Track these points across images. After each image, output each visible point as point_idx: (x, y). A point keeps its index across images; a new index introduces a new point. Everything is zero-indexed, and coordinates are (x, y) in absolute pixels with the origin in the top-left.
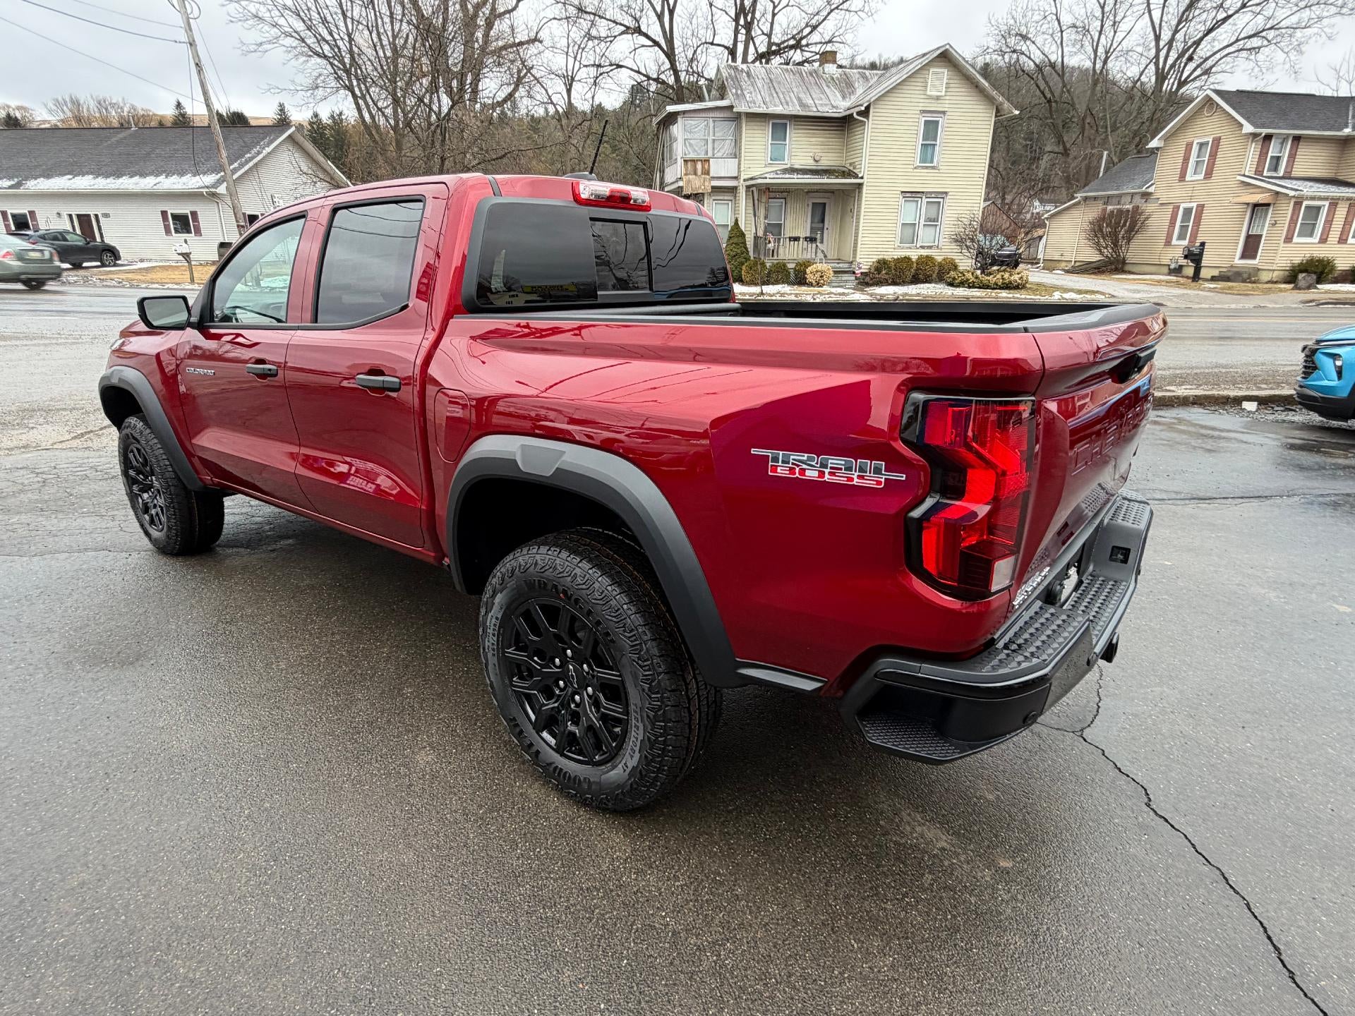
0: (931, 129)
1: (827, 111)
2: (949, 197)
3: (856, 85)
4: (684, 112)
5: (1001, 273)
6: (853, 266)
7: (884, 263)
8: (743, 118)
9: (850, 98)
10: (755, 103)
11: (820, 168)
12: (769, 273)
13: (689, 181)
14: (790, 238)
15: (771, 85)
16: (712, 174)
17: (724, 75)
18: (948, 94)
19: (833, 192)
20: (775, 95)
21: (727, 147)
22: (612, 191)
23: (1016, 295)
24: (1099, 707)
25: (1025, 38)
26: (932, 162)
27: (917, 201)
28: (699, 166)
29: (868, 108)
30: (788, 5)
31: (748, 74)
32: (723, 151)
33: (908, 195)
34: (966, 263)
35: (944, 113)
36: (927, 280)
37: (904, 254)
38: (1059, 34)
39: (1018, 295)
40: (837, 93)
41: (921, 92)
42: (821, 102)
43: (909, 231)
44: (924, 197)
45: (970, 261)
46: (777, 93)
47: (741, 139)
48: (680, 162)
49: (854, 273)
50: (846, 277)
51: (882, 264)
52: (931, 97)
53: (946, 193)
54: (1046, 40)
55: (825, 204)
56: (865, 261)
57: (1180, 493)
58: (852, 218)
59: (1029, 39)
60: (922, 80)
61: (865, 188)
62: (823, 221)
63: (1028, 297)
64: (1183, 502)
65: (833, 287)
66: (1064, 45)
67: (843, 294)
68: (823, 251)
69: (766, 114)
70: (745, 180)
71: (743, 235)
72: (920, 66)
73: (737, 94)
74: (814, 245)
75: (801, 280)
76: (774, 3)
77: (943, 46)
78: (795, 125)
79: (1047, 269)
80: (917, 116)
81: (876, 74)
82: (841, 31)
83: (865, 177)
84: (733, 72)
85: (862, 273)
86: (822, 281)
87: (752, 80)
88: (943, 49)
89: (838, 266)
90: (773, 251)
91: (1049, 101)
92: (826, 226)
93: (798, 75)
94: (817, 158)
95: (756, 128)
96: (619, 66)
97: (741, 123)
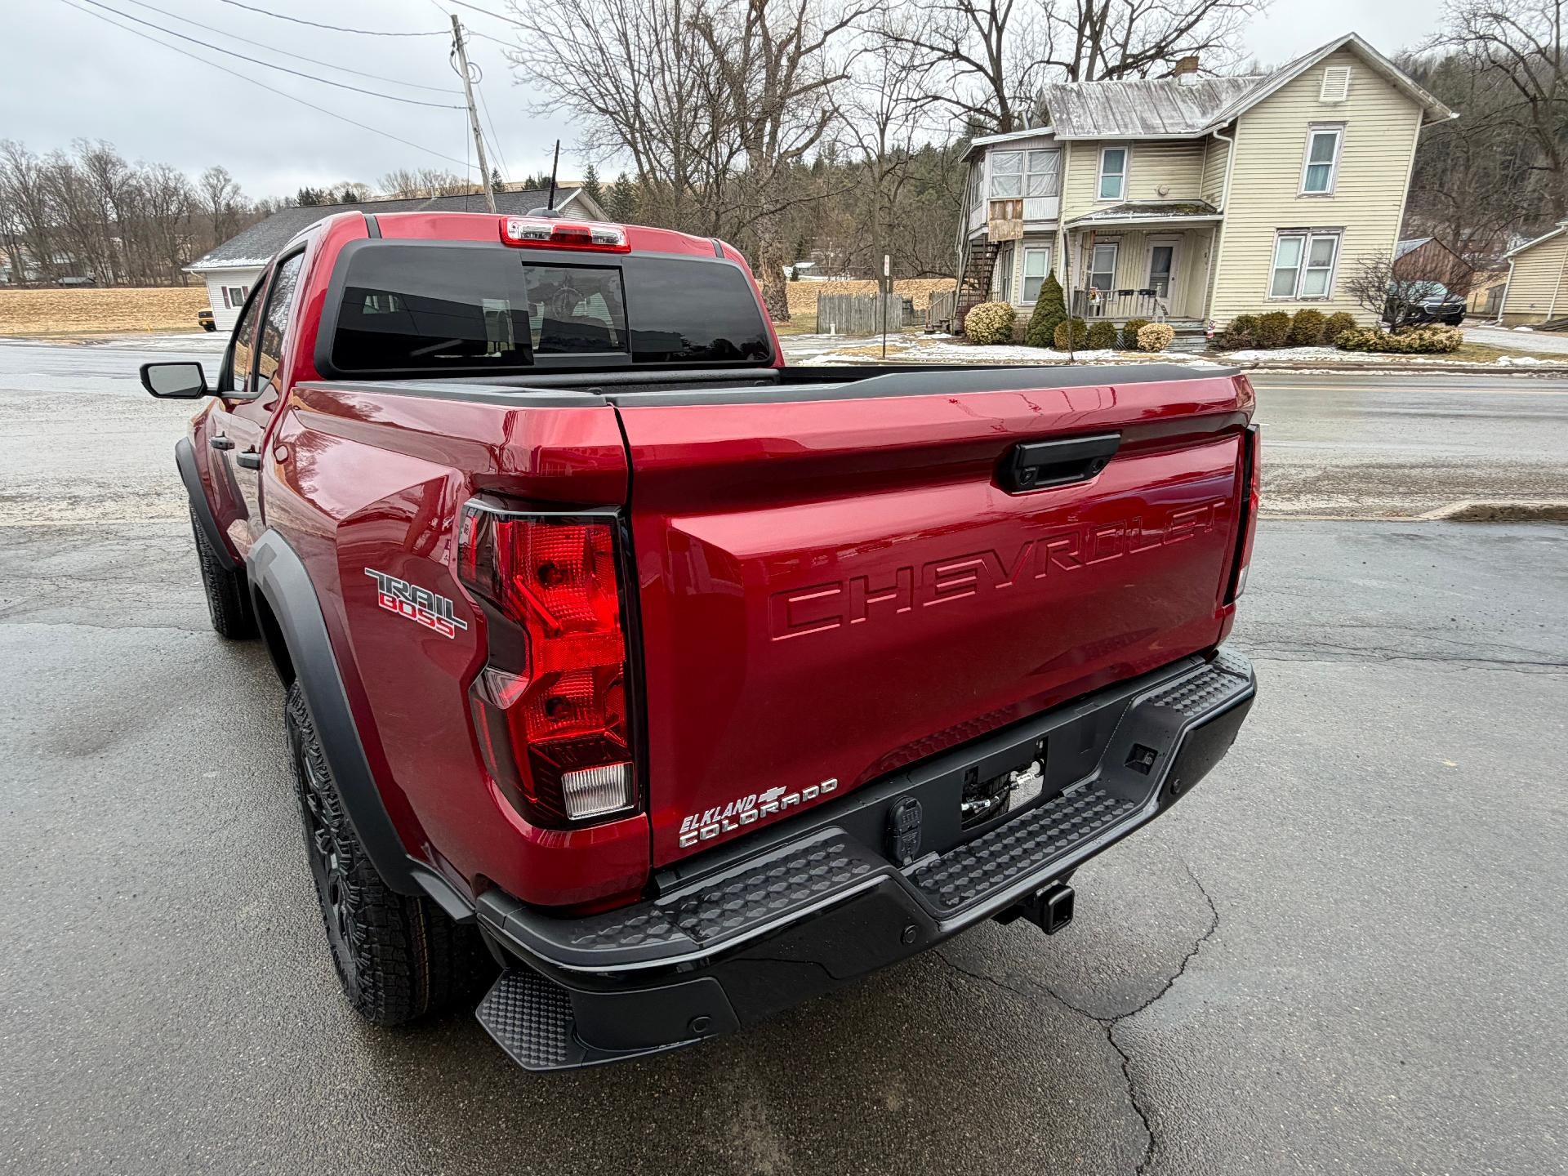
0: (1324, 146)
1: (1178, 131)
2: (1346, 233)
3: (1223, 96)
4: (994, 145)
5: (1418, 332)
6: (1205, 325)
7: (1247, 321)
8: (1068, 146)
9: (1213, 114)
10: (1083, 128)
11: (1166, 203)
12: (1089, 334)
13: (996, 227)
14: (1120, 292)
15: (1107, 105)
16: (1025, 217)
17: (1047, 96)
18: (1351, 98)
19: (1183, 233)
20: (1111, 117)
21: (1047, 182)
22: (557, 228)
23: (1438, 361)
24: (1171, 984)
25: (1498, 18)
26: (1323, 188)
27: (1300, 240)
28: (1009, 208)
29: (1233, 125)
30: (1150, 7)
31: (1079, 94)
32: (1039, 189)
33: (1286, 232)
34: (1367, 318)
35: (1344, 123)
36: (1309, 342)
37: (1277, 308)
38: (1555, 8)
39: (1443, 361)
40: (1195, 107)
41: (1312, 99)
42: (1171, 121)
43: (1288, 277)
44: (1309, 234)
45: (1376, 316)
46: (1113, 114)
47: (1063, 173)
48: (986, 205)
49: (1205, 333)
50: (1193, 339)
51: (1244, 323)
52: (1325, 105)
53: (1343, 228)
54: (1533, 18)
55: (1171, 248)
56: (1220, 319)
57: (1545, 654)
58: (1207, 264)
59: (1507, 19)
60: (1314, 83)
61: (1224, 226)
62: (1168, 270)
63: (1457, 363)
64: (1542, 669)
65: (1175, 352)
66: (1561, 22)
67: (1184, 361)
68: (1163, 307)
69: (1098, 140)
70: (1066, 223)
71: (1060, 290)
72: (1310, 65)
73: (1061, 119)
74: (1152, 300)
75: (1131, 344)
76: (1132, 6)
77: (1345, 37)
78: (1135, 152)
79: (1508, 326)
80: (1305, 130)
81: (1253, 81)
82: (1220, 32)
83: (1226, 212)
84: (1059, 93)
85: (1215, 334)
86: (1158, 345)
87: (1083, 100)
88: (1346, 40)
89: (1183, 325)
90: (1098, 308)
91: (1533, 100)
92: (1172, 275)
93: (1145, 90)
94: (1162, 191)
95: (1082, 158)
96: (936, 98)
97: (1064, 155)
